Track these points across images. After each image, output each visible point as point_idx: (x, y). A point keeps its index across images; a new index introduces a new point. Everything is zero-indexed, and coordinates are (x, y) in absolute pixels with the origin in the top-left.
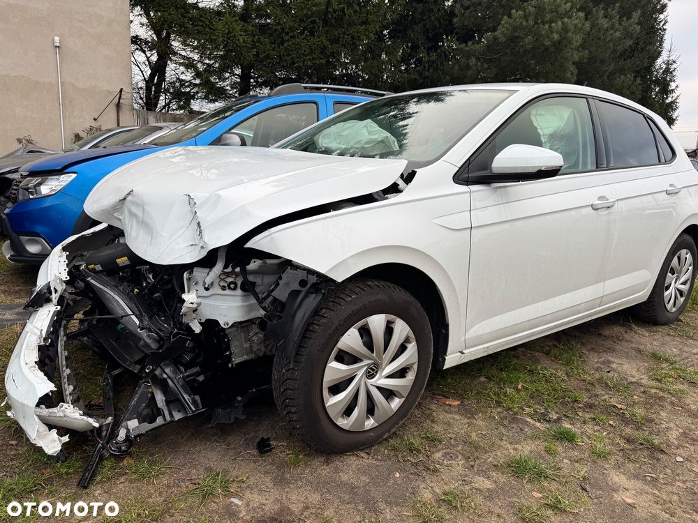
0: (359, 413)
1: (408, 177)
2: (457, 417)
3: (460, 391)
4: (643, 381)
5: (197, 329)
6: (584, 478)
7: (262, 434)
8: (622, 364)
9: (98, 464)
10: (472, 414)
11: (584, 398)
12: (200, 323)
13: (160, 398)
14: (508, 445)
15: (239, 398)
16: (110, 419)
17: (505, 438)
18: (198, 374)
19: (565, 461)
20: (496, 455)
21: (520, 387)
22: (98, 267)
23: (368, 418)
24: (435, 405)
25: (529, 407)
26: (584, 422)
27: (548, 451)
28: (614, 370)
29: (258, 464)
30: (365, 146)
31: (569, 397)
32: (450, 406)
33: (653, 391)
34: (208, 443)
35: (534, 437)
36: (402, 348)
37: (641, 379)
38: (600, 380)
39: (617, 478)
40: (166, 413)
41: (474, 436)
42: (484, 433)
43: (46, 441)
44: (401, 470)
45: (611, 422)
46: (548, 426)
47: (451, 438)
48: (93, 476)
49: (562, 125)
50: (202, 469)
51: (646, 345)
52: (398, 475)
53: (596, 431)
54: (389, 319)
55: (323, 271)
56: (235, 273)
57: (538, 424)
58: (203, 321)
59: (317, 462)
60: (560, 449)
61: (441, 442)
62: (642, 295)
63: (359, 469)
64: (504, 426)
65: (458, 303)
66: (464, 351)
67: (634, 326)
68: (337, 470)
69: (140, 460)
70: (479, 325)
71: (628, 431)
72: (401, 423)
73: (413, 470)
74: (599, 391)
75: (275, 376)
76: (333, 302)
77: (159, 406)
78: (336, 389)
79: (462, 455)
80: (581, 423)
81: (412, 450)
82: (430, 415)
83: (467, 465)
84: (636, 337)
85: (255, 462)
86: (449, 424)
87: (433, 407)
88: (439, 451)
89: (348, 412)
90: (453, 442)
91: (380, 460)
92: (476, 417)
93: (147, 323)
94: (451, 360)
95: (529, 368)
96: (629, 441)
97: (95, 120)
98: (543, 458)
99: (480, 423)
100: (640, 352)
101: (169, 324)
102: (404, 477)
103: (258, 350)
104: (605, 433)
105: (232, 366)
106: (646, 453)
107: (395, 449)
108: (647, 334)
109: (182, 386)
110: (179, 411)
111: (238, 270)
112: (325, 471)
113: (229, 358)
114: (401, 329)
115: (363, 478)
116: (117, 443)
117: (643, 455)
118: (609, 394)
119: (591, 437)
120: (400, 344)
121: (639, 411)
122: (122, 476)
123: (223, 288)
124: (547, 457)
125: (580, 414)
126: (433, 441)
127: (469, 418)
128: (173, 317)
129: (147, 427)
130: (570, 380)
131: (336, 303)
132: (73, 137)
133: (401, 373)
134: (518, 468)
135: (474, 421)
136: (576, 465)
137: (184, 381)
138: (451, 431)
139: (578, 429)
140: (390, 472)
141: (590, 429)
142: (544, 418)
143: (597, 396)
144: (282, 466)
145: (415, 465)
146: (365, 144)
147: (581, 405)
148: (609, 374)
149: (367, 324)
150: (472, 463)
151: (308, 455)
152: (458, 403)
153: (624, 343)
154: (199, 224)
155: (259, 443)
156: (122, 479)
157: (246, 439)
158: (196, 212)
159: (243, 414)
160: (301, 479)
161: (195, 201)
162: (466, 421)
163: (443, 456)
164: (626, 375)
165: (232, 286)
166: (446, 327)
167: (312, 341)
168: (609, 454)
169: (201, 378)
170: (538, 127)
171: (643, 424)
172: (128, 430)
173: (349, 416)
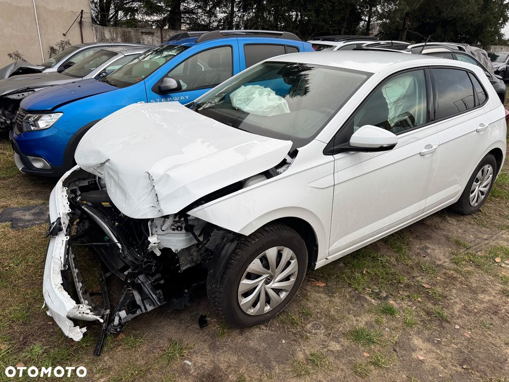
0: (260, 306)
1: (293, 154)
2: (323, 296)
3: (326, 276)
4: (445, 264)
5: (158, 253)
6: (396, 342)
7: (202, 313)
8: (435, 249)
9: (104, 338)
10: (332, 293)
11: (406, 280)
12: (159, 250)
13: (138, 297)
14: (353, 317)
15: (186, 291)
16: (108, 311)
17: (351, 312)
18: (159, 279)
19: (387, 329)
20: (345, 325)
21: (364, 272)
22: (90, 204)
23: (266, 305)
24: (310, 287)
25: (369, 288)
26: (402, 299)
27: (377, 322)
28: (428, 255)
29: (199, 335)
30: (266, 111)
31: (395, 280)
32: (319, 286)
33: (452, 272)
34: (168, 320)
35: (369, 311)
36: (288, 264)
37: (445, 262)
38: (418, 265)
39: (417, 341)
40: (143, 307)
41: (332, 312)
42: (339, 308)
43: (74, 333)
44: (285, 338)
45: (419, 299)
46: (379, 302)
47: (318, 313)
48: (102, 347)
49: (405, 92)
50: (166, 340)
51: (453, 233)
52: (284, 342)
53: (409, 306)
54: (280, 249)
55: (237, 231)
56: (181, 221)
57: (373, 301)
58: (162, 248)
59: (235, 333)
60: (385, 320)
61: (311, 316)
62: (455, 199)
63: (260, 338)
64: (352, 303)
65: (324, 232)
66: (328, 258)
67: (447, 217)
68: (247, 339)
69: (128, 335)
70: (338, 241)
71: (430, 305)
72: (287, 306)
73: (293, 338)
74: (416, 274)
75: (208, 287)
76: (243, 244)
77: (138, 303)
78: (246, 295)
79: (324, 325)
80: (401, 300)
81: (293, 323)
82: (306, 295)
83: (326, 333)
84: (448, 225)
85: (198, 333)
86: (317, 302)
87: (308, 288)
88: (310, 323)
89: (254, 305)
90: (319, 315)
91: (274, 331)
92: (335, 295)
93: (126, 253)
94: (319, 264)
95: (372, 255)
96: (428, 313)
97: (64, 35)
98: (373, 327)
99: (337, 300)
100: (448, 238)
101: (140, 254)
102: (288, 343)
103: (197, 259)
104: (415, 307)
105: (181, 272)
106: (437, 323)
107: (283, 322)
108: (455, 223)
109: (151, 289)
110: (150, 305)
111: (183, 219)
112: (240, 339)
113: (179, 268)
114: (287, 253)
115: (263, 344)
116: (114, 326)
117: (435, 326)
118: (422, 276)
119: (405, 311)
120: (287, 261)
121: (439, 290)
122: (119, 346)
123: (174, 230)
124: (377, 327)
125: (401, 292)
126: (306, 315)
127: (330, 297)
128: (143, 250)
129: (132, 316)
130: (398, 265)
131: (245, 244)
132: (49, 50)
133: (287, 278)
134: (357, 335)
135: (333, 299)
136: (393, 332)
137: (152, 285)
138: (318, 307)
139: (398, 304)
140: (280, 339)
141: (405, 304)
142: (377, 296)
143: (414, 277)
144: (214, 336)
145: (295, 334)
146: (266, 109)
147: (402, 285)
148: (425, 259)
149: (265, 255)
150: (330, 332)
151: (230, 328)
152: (324, 285)
153: (438, 231)
154: (156, 195)
155: (200, 319)
156: (120, 348)
157: (191, 316)
158: (154, 186)
159: (189, 302)
160: (225, 345)
161: (153, 178)
162: (328, 298)
163: (312, 327)
164: (436, 259)
165: (179, 229)
166: (317, 246)
167: (230, 270)
168: (414, 324)
169: (162, 282)
170: (386, 98)
171: (439, 300)
172: (120, 318)
173: (254, 308)
